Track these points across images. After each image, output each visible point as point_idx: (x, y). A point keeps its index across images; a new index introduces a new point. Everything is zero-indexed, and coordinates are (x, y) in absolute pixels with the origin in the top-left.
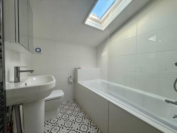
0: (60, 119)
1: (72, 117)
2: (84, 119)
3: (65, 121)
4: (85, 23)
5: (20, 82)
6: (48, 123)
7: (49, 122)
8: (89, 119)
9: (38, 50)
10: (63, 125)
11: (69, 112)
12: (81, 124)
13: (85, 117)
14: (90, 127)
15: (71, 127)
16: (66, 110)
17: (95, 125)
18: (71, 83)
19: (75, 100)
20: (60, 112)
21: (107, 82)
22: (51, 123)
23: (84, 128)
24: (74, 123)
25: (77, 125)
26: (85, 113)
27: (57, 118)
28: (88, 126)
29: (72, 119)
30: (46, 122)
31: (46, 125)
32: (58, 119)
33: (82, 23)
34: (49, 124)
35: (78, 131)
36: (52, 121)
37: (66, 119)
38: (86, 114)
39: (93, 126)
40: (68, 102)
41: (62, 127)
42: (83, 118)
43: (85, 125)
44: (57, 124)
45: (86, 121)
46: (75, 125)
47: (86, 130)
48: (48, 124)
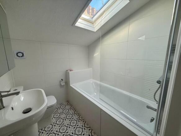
0: (55, 125)
1: (66, 121)
2: (79, 121)
3: (60, 126)
4: (75, 25)
5: (4, 107)
6: (42, 131)
7: (43, 129)
8: (83, 121)
9: (20, 55)
10: (58, 131)
11: (63, 116)
12: (75, 127)
13: (79, 119)
14: (84, 129)
15: (67, 132)
16: (60, 114)
17: (88, 126)
18: (63, 86)
19: (68, 102)
20: (53, 117)
21: (99, 82)
22: (46, 131)
23: (79, 131)
24: (69, 127)
25: (72, 129)
26: (79, 115)
27: (51, 125)
28: (82, 128)
29: (67, 123)
30: (41, 131)
31: (41, 133)
32: (53, 125)
33: (72, 25)
34: (44, 132)
35: (73, 135)
36: (46, 128)
37: (61, 124)
38: (80, 117)
39: (87, 128)
40: (61, 104)
41: (57, 133)
42: (77, 121)
43: (80, 127)
44: (52, 131)
45: (80, 124)
46: (70, 129)
47: (81, 132)
48: (42, 133)
